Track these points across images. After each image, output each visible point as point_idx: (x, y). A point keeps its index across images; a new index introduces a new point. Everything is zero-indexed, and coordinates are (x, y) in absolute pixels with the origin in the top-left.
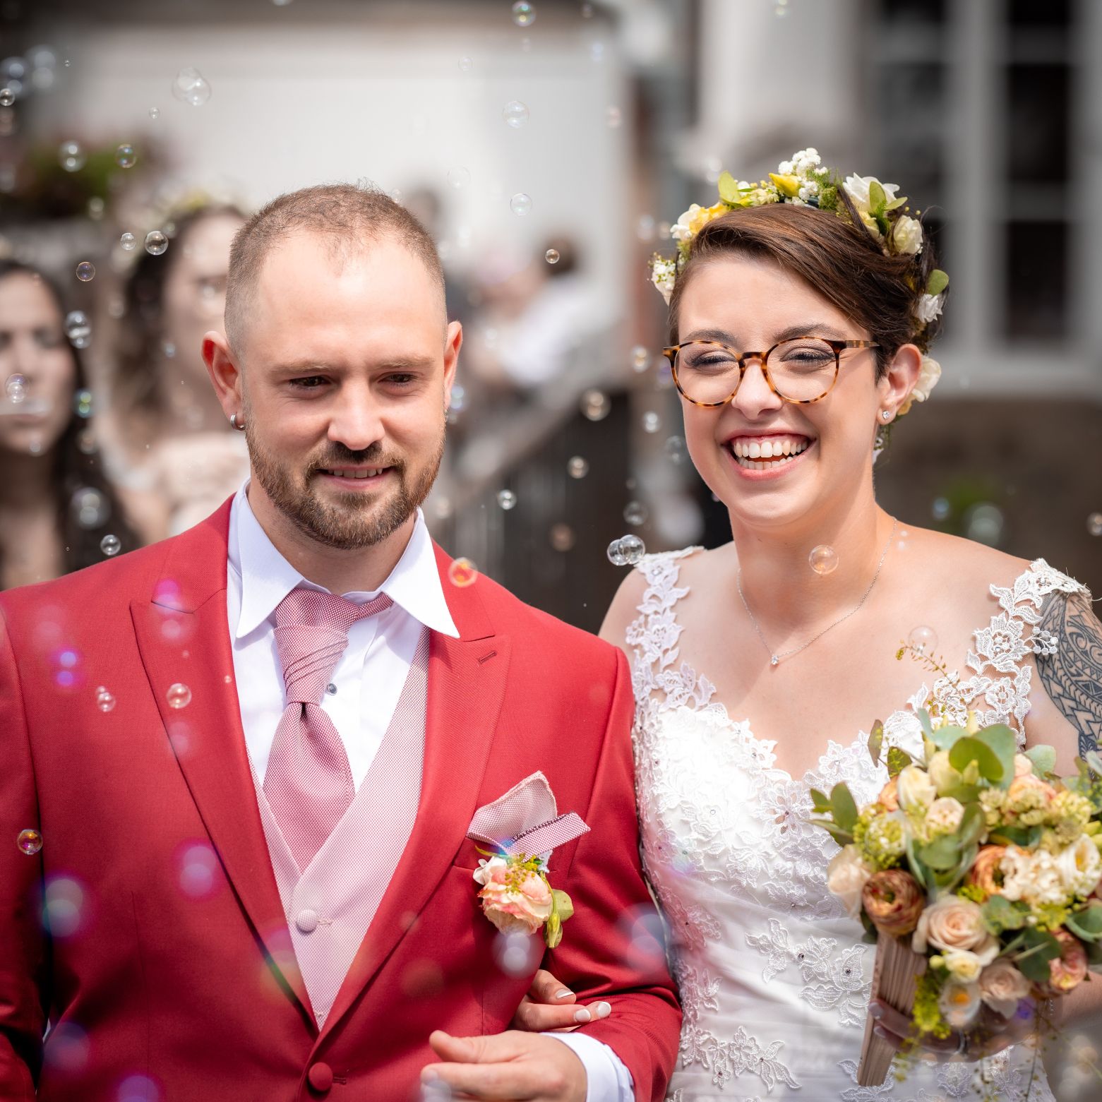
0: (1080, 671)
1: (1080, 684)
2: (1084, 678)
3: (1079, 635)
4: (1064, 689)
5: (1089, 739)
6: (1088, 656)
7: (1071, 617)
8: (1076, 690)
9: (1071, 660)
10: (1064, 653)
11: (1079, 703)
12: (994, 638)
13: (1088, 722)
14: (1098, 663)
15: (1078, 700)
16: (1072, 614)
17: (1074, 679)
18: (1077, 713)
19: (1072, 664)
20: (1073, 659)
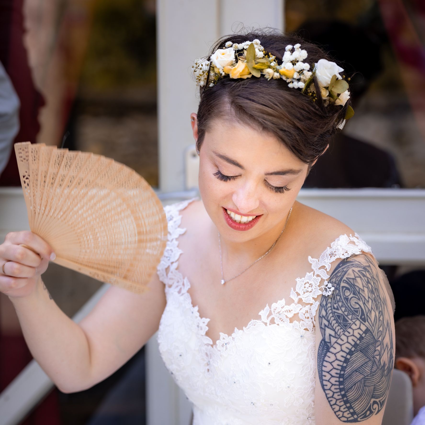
0: (339, 307)
1: (336, 314)
2: (340, 312)
3: (347, 289)
4: (327, 314)
5: (327, 344)
6: (348, 302)
7: (347, 278)
8: (332, 317)
9: (337, 300)
10: (335, 295)
11: (330, 323)
12: (305, 284)
13: (330, 335)
14: (352, 307)
15: (330, 322)
16: (349, 277)
17: (334, 310)
18: (327, 329)
19: (337, 302)
20: (338, 299)
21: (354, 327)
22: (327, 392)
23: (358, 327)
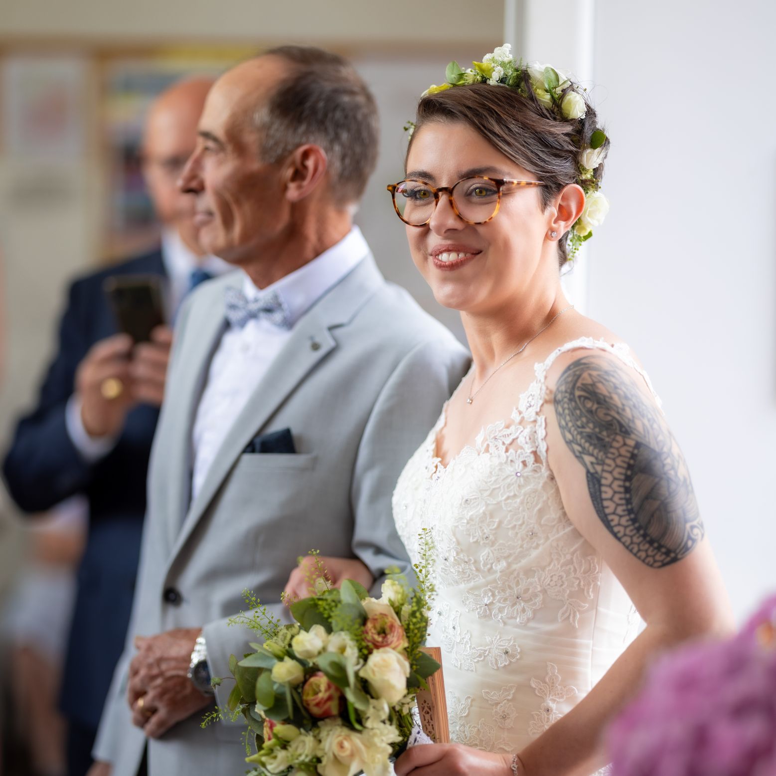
0: (584, 425)
1: (584, 434)
2: (588, 430)
3: (586, 398)
5: (594, 476)
6: (593, 415)
7: (582, 384)
8: (582, 438)
9: (578, 416)
10: (572, 410)
11: (584, 449)
12: (528, 398)
13: (592, 463)
14: (602, 420)
15: (583, 446)
16: (585, 382)
17: (579, 430)
18: (583, 456)
21: (615, 444)
22: (624, 539)
23: (622, 443)
